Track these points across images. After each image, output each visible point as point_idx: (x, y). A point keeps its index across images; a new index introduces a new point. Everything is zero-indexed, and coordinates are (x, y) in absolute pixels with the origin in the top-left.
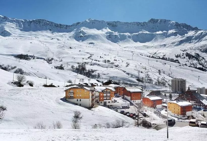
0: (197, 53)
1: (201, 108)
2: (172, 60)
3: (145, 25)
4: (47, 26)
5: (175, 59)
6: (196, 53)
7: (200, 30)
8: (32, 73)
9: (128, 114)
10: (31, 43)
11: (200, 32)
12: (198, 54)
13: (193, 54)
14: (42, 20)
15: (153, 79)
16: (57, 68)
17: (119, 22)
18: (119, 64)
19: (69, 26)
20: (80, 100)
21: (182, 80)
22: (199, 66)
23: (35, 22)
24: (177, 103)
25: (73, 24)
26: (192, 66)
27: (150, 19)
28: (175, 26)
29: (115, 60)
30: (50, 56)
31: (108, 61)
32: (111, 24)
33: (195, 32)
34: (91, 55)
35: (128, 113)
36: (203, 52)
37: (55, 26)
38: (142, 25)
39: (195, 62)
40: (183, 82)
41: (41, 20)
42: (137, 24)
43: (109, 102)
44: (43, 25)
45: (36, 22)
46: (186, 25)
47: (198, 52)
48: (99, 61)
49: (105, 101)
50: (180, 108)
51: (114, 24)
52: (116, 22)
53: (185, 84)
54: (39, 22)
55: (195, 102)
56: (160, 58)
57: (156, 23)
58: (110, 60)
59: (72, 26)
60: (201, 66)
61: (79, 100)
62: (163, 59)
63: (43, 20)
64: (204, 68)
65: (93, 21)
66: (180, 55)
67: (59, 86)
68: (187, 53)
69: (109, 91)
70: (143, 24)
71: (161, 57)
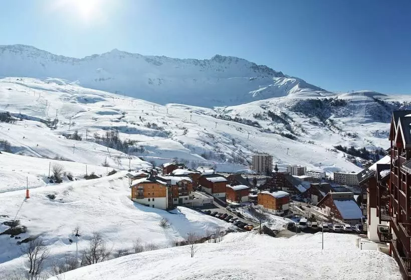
0: (284, 112)
1: (296, 197)
2: (249, 123)
3: (207, 64)
4: (36, 58)
5: (254, 120)
6: (282, 111)
7: (287, 77)
8: (28, 148)
9: (217, 215)
10: (10, 89)
11: (286, 80)
12: (284, 114)
13: (278, 113)
14: (27, 46)
15: (225, 154)
16: (68, 136)
17: (165, 57)
18: (172, 130)
19: (79, 60)
20: (153, 200)
21: (267, 155)
22: (286, 132)
23: (12, 49)
24: (270, 194)
25: (86, 57)
26: (278, 131)
27: (214, 55)
28: (252, 69)
29: (164, 123)
30: (51, 115)
31: (154, 125)
32: (152, 60)
33: (280, 79)
34: (123, 114)
35: (216, 213)
36: (291, 110)
37: (52, 58)
38: (201, 65)
39: (281, 125)
40: (269, 158)
41: (23, 46)
42: (194, 62)
43: (186, 199)
44: (29, 56)
45: (15, 50)
46: (267, 68)
47: (285, 110)
48: (138, 125)
49: (180, 197)
50: (274, 201)
51: (158, 60)
52: (160, 57)
53: (271, 161)
54: (21, 50)
55: (288, 189)
56: (231, 119)
57: (223, 61)
58: (156, 122)
59: (83, 60)
60: (289, 133)
61: (151, 199)
62: (236, 120)
63: (29, 47)
64: (293, 135)
65: (121, 54)
66: (259, 115)
67: (101, 176)
68: (269, 112)
69: (186, 183)
70: (203, 63)
71: (233, 118)
